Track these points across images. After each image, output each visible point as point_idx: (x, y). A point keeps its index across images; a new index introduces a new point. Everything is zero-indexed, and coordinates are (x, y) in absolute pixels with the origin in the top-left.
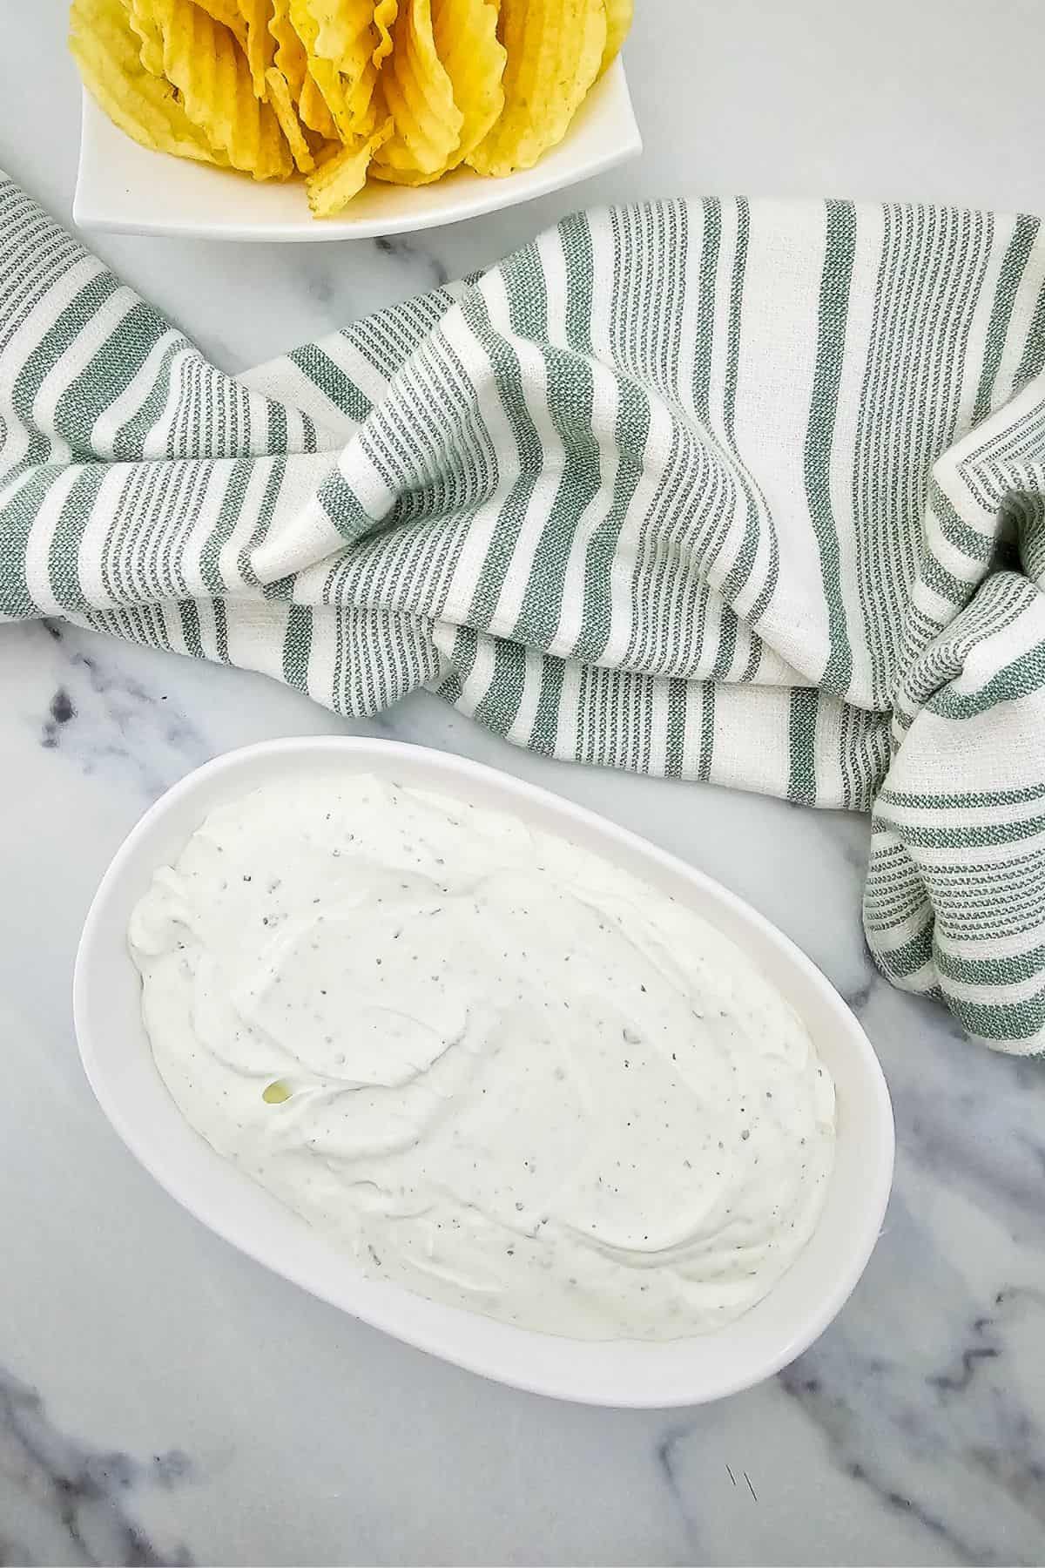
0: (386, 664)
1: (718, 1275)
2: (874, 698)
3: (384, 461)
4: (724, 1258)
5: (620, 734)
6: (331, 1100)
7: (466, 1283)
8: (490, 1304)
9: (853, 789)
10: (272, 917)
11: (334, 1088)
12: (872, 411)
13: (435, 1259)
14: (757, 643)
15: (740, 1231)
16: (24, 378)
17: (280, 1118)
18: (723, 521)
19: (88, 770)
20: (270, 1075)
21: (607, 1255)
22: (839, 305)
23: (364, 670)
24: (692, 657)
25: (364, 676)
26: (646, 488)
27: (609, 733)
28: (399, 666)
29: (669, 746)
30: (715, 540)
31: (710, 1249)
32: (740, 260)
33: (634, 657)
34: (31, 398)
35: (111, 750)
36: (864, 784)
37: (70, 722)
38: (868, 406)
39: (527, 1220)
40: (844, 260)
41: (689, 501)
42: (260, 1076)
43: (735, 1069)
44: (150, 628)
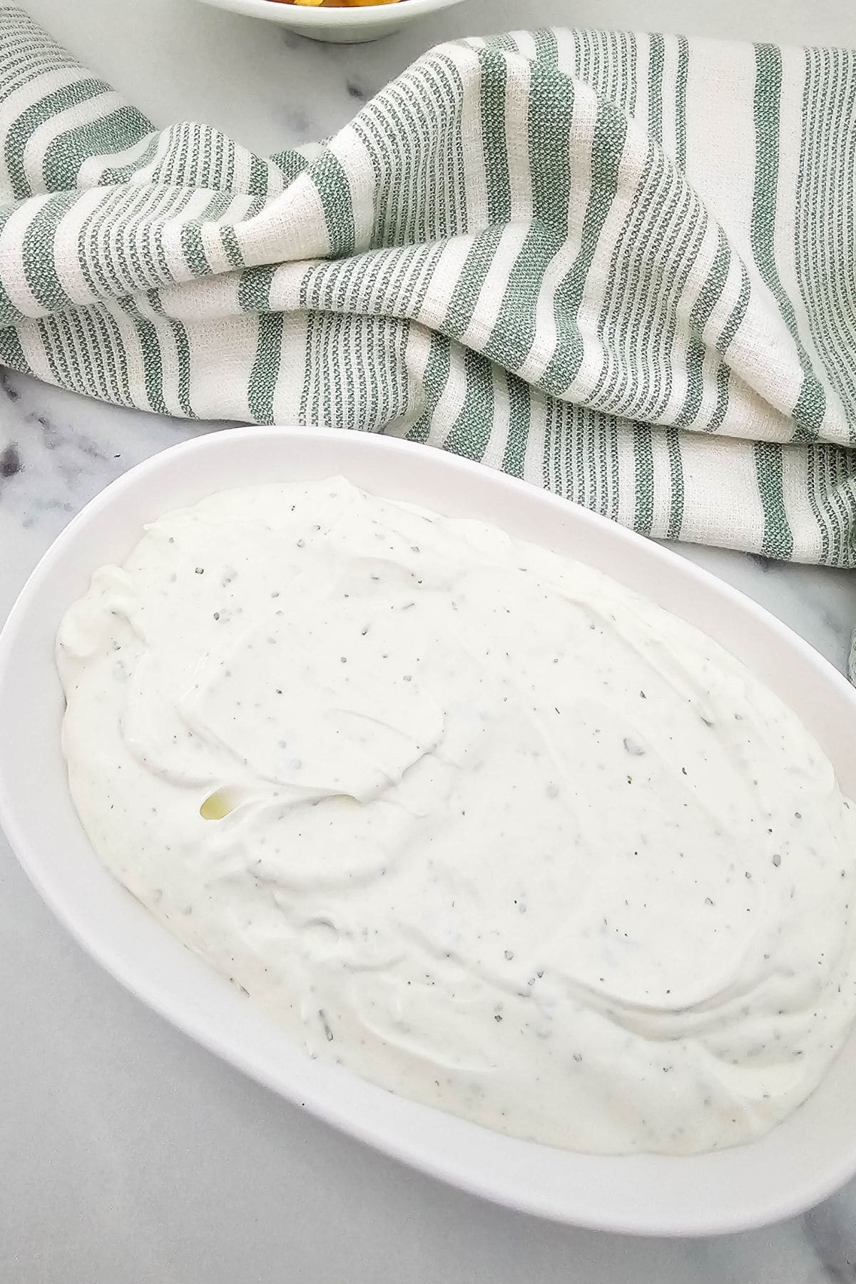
0: (357, 382)
1: (756, 1053)
2: (850, 428)
3: (373, 140)
4: (760, 1027)
5: (588, 483)
6: (282, 814)
7: (444, 1060)
8: (472, 1092)
9: (831, 537)
10: (224, 611)
11: (285, 798)
12: (807, 209)
13: (402, 1027)
14: (724, 374)
15: (781, 987)
16: (20, 123)
17: (218, 836)
18: (697, 230)
19: (28, 524)
20: (209, 783)
21: (619, 1021)
22: (771, 115)
23: (333, 388)
24: (663, 392)
25: (333, 394)
26: (620, 206)
27: (576, 482)
28: (369, 387)
29: (639, 494)
30: (690, 249)
31: (746, 1011)
32: (682, 74)
33: (607, 383)
34: (24, 141)
35: (55, 504)
36: (842, 529)
37: (16, 476)
38: (803, 204)
39: (518, 973)
40: (774, 79)
41: (665, 208)
42: (196, 785)
43: (756, 783)
44: (112, 376)
